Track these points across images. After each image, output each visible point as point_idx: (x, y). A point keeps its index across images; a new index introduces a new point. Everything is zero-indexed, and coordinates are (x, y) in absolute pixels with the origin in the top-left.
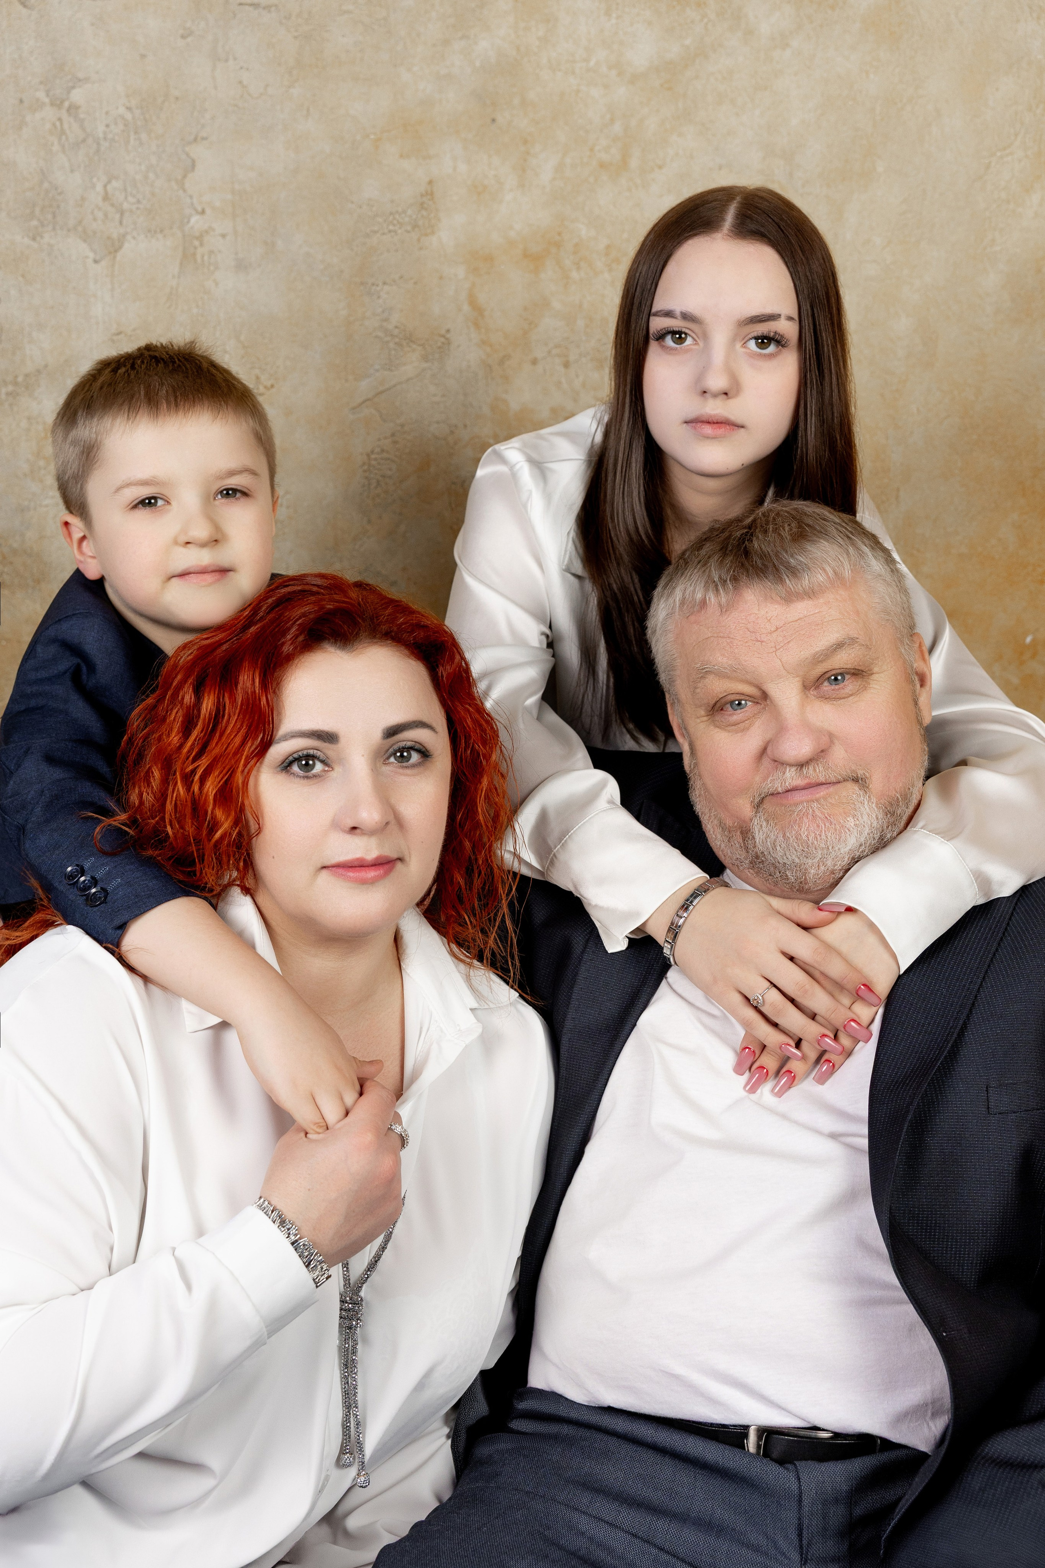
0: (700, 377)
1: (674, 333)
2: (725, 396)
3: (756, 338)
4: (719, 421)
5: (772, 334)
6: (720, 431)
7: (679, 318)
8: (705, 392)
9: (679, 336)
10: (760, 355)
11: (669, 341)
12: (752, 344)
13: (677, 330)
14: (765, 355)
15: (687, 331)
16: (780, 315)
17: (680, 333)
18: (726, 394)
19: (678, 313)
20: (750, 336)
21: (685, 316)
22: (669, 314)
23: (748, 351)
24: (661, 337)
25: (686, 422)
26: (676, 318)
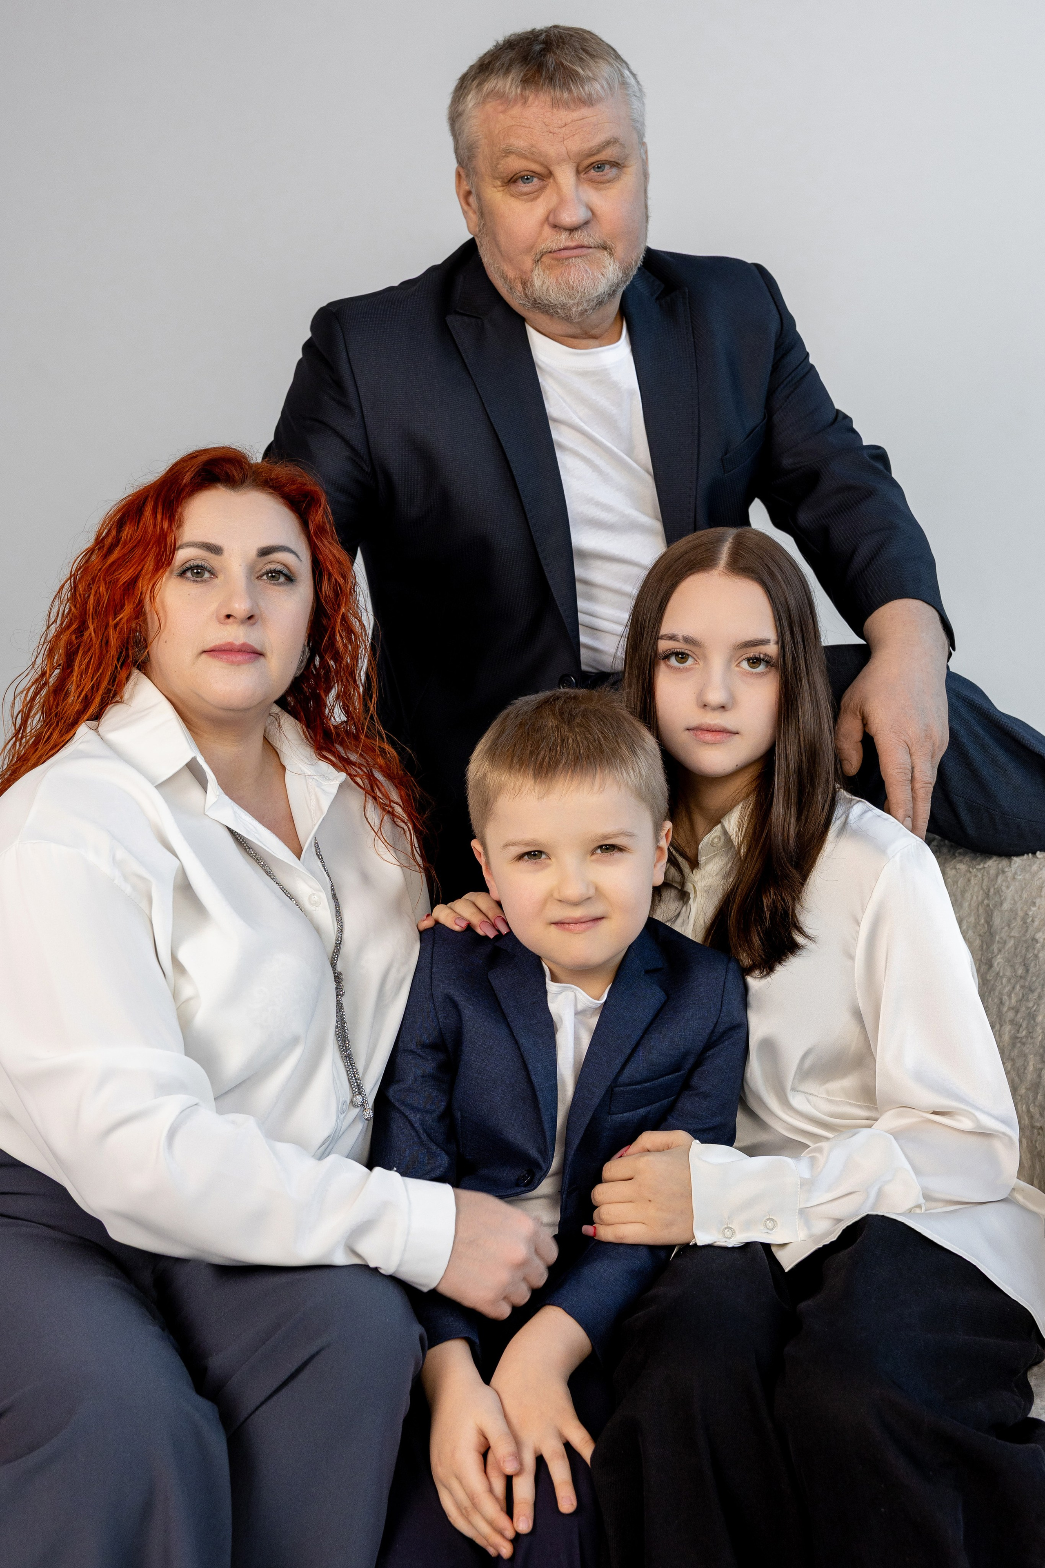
0: (701, 694)
1: (677, 654)
2: (722, 709)
3: (749, 660)
4: (717, 730)
5: (762, 656)
6: (719, 737)
7: (681, 641)
8: (705, 705)
9: (682, 656)
10: (752, 673)
11: (673, 661)
12: (745, 665)
13: (681, 651)
14: (756, 674)
15: (689, 653)
16: (770, 640)
17: (682, 654)
18: (723, 707)
19: (680, 637)
20: (743, 657)
21: (687, 640)
22: (672, 638)
23: (742, 670)
24: (667, 657)
25: (688, 729)
26: (678, 641)
